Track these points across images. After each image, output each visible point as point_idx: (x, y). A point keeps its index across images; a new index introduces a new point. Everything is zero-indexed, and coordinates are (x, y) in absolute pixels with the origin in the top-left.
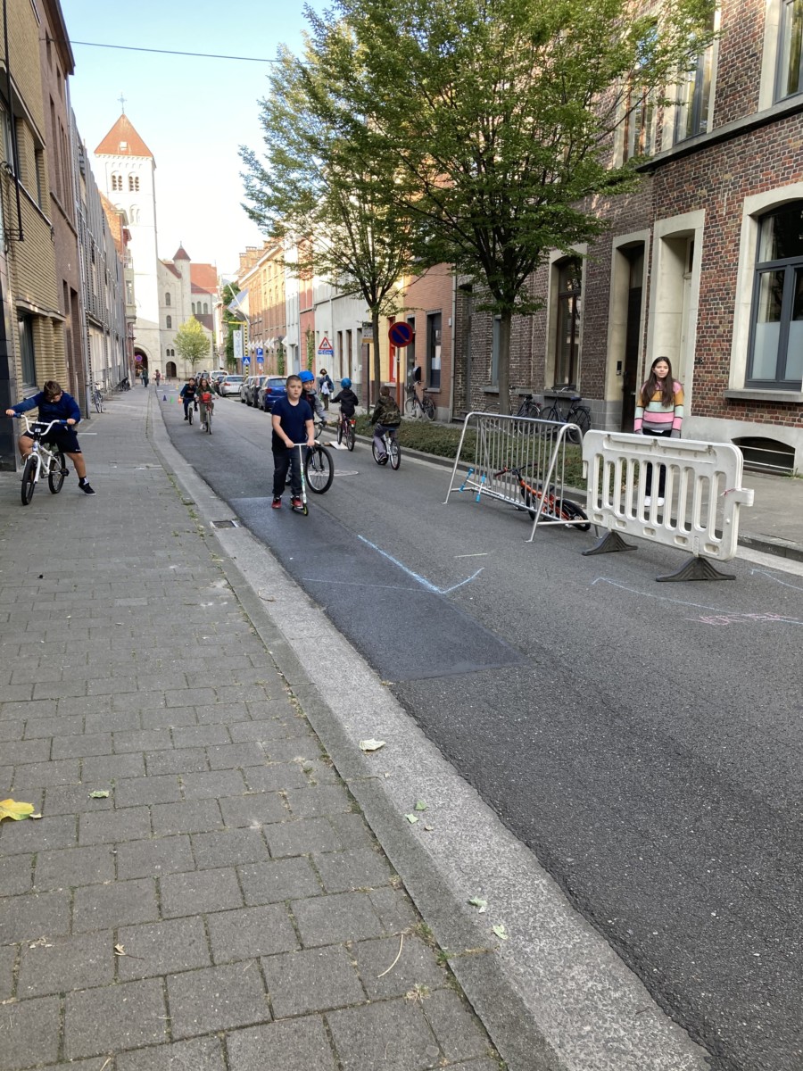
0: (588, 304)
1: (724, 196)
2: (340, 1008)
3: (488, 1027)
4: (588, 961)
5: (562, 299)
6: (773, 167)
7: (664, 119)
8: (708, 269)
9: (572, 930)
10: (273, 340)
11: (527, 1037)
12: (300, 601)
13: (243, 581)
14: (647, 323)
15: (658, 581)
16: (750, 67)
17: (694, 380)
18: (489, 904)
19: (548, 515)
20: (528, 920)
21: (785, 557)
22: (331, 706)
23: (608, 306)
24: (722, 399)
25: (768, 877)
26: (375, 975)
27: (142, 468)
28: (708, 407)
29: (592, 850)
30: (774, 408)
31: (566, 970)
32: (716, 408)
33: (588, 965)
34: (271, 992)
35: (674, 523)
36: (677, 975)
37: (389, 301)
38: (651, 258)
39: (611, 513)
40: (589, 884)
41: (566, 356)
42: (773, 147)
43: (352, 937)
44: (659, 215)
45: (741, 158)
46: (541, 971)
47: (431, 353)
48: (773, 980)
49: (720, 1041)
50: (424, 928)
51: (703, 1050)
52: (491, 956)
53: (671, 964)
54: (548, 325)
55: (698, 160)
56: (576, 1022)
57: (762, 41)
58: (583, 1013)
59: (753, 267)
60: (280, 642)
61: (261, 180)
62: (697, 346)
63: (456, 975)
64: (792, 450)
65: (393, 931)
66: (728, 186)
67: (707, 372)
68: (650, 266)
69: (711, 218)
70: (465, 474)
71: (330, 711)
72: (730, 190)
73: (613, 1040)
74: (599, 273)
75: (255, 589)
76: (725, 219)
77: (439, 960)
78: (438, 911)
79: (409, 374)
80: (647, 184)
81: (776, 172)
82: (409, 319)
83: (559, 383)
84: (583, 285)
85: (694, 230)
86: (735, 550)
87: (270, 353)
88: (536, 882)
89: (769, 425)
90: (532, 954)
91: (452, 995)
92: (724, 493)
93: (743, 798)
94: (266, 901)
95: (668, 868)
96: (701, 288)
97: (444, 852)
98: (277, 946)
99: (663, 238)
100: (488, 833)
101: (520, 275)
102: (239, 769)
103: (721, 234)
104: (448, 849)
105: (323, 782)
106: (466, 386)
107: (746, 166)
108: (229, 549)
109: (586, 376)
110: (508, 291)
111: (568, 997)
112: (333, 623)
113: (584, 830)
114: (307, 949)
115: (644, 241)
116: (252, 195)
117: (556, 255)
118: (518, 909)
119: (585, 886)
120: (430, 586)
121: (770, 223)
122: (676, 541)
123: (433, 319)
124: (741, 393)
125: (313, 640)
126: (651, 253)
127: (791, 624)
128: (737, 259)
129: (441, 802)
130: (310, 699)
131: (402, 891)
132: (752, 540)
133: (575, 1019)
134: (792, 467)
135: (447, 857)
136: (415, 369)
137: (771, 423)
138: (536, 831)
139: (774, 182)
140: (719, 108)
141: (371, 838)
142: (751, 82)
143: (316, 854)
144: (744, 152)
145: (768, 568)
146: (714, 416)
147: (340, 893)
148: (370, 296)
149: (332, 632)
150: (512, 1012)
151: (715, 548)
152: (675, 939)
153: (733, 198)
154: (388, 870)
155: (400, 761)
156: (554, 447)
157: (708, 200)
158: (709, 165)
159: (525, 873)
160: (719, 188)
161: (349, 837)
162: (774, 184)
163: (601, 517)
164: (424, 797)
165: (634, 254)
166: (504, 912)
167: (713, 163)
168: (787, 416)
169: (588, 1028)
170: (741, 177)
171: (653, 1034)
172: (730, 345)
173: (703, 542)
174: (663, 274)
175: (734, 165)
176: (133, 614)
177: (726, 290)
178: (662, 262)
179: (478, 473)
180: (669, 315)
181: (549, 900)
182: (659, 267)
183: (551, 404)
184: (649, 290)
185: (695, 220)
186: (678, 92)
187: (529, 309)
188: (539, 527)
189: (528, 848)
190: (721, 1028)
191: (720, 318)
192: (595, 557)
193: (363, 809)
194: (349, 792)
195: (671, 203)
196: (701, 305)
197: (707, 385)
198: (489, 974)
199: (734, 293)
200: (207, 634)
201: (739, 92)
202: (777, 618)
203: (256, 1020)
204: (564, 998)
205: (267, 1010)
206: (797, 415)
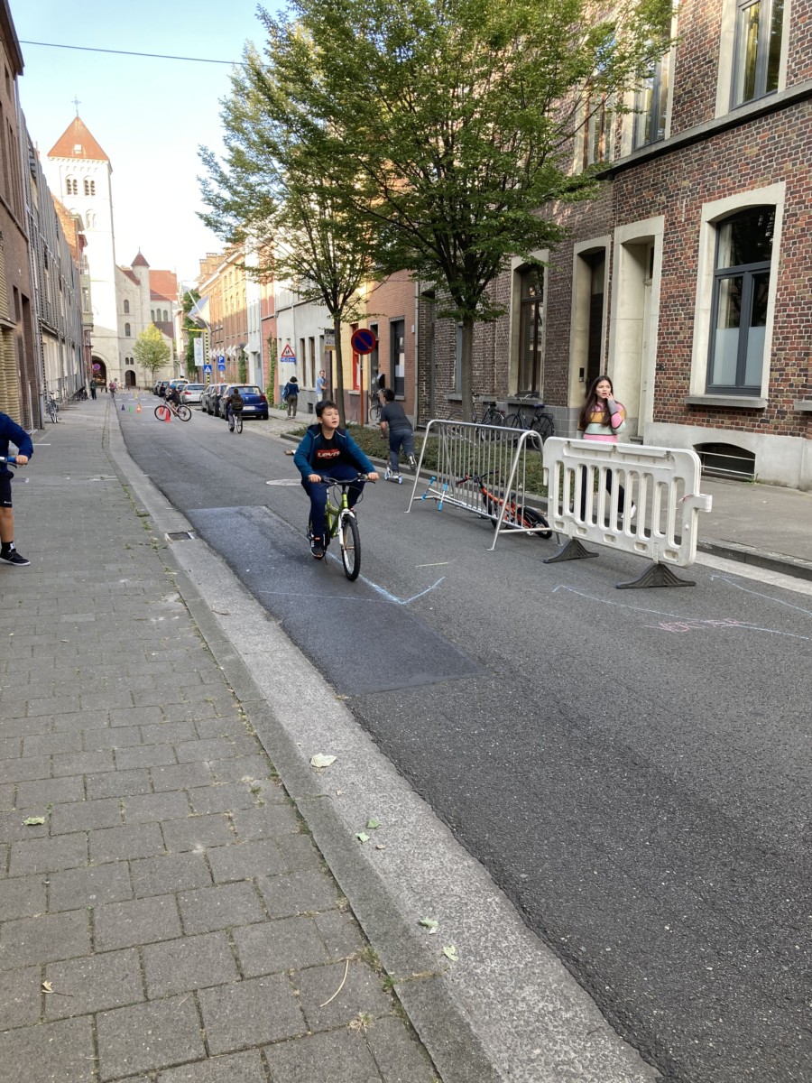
0: (550, 311)
1: (682, 203)
2: (279, 1042)
3: (433, 1056)
4: (539, 981)
5: (525, 304)
6: (730, 174)
7: (623, 125)
8: (668, 275)
9: (525, 948)
10: (235, 347)
11: (473, 1065)
12: (255, 614)
13: (195, 594)
14: (608, 329)
15: (618, 588)
16: (707, 74)
17: (656, 386)
18: (440, 924)
19: (510, 523)
20: (479, 940)
21: (745, 562)
22: (282, 723)
23: (570, 312)
24: (683, 405)
25: (722, 888)
26: (317, 1004)
27: (96, 479)
28: (669, 413)
29: (546, 865)
30: (734, 413)
31: (517, 991)
32: (678, 414)
33: (539, 984)
34: (207, 1028)
35: (633, 529)
36: (629, 993)
37: (351, 307)
38: (611, 264)
39: (572, 520)
40: (543, 900)
41: (529, 363)
42: (729, 154)
43: (295, 965)
44: (620, 221)
45: (698, 165)
46: (492, 993)
47: (395, 361)
48: (726, 994)
49: (671, 1060)
50: (370, 952)
51: (655, 1070)
52: (439, 979)
53: (623, 981)
54: (511, 332)
55: (656, 166)
56: (526, 1045)
57: (718, 47)
58: (533, 1036)
59: (712, 273)
60: (231, 657)
61: (220, 183)
62: (659, 352)
63: (402, 1001)
64: (752, 455)
65: (338, 957)
66: (686, 192)
67: (668, 378)
68: (611, 272)
69: (670, 225)
70: (427, 482)
71: (281, 728)
72: (688, 196)
73: (563, 1062)
74: (561, 279)
75: (208, 603)
76: (684, 226)
77: (385, 986)
78: (386, 934)
79: (373, 382)
80: (607, 189)
81: (732, 179)
82: (372, 326)
83: (523, 390)
84: (545, 292)
85: (654, 236)
86: (694, 556)
87: (232, 360)
88: (489, 900)
89: (729, 431)
90: (483, 975)
91: (397, 1023)
92: (683, 499)
93: (699, 807)
94: (206, 929)
95: (622, 881)
96: (662, 294)
97: (395, 872)
98: (217, 976)
99: (623, 244)
100: (441, 851)
101: (482, 282)
102: (184, 790)
103: (681, 241)
104: (400, 868)
105: (271, 802)
106: (430, 393)
107: (703, 173)
108: (182, 561)
109: (549, 383)
110: (470, 297)
111: (519, 1019)
112: (290, 637)
113: (538, 844)
114: (248, 979)
115: (604, 247)
116: (209, 200)
117: (517, 262)
118: (470, 928)
119: (538, 902)
120: (390, 596)
121: (728, 230)
122: (636, 548)
123: (397, 326)
124: (702, 399)
125: (267, 655)
126: (611, 260)
127: (749, 630)
128: (696, 266)
129: (394, 820)
130: (261, 715)
131: (349, 914)
132: (712, 546)
133: (525, 1042)
134: (753, 472)
135: (398, 877)
136: (379, 377)
137: (732, 428)
138: (490, 847)
139: (733, 189)
140: (676, 115)
141: (319, 859)
142: (707, 89)
143: (261, 877)
144: (701, 159)
145: (728, 573)
146: (675, 423)
147: (284, 919)
148: (332, 303)
149: (288, 646)
150: (459, 1039)
151: (674, 554)
152: (628, 955)
153: (691, 205)
154: (336, 892)
155: (353, 778)
156: (514, 453)
157: (667, 206)
158: (667, 171)
159: (478, 891)
160: (677, 194)
161: (296, 858)
162: (732, 191)
163: (562, 524)
164: (377, 814)
165: (595, 260)
166: (456, 932)
167: (671, 170)
168: (747, 422)
169: (538, 1051)
170: (699, 184)
171: (604, 1055)
172: (691, 351)
173: (662, 548)
174: (624, 280)
175: (691, 172)
176: (79, 630)
177: (686, 296)
178: (623, 269)
179: (440, 481)
180: (630, 321)
181: (502, 918)
182: (620, 273)
183: (515, 411)
184: (610, 297)
185: (655, 227)
186: (637, 99)
187: (491, 316)
188: (500, 535)
189: (481, 865)
190: (673, 1047)
191: (681, 324)
192: (556, 564)
193: (311, 829)
194: (298, 811)
195: (631, 210)
196: (662, 312)
197: (668, 392)
198: (435, 999)
199: (694, 299)
200: (156, 650)
201: (695, 99)
202: (736, 623)
203: (190, 1058)
204: (514, 1020)
205: (202, 1046)
206: (757, 421)
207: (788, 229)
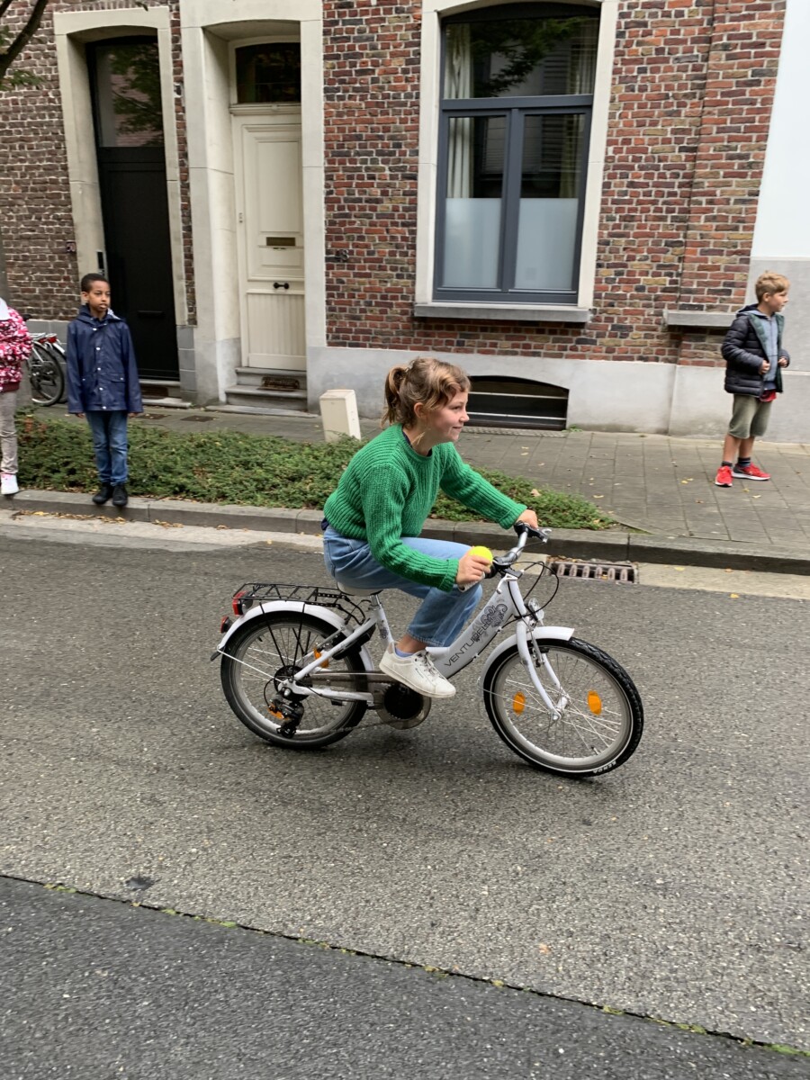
8: (341, 98)
24: (403, 320)
30: (518, 331)
59: (438, 105)
62: (330, 231)
64: (566, 392)
67: (358, 275)
68: (178, 81)
69: (340, 6)
85: (298, 23)
96: (329, 132)
103: (370, 39)
115: (153, 30)
128: (416, 87)
134: (564, 416)
168: (548, 343)
174: (209, 98)
178: (207, 77)
180: (222, 175)
182: (204, 83)
191: (381, 186)
196: (331, 162)
199: (413, 144)
206: (570, 341)
207: (628, 45)
